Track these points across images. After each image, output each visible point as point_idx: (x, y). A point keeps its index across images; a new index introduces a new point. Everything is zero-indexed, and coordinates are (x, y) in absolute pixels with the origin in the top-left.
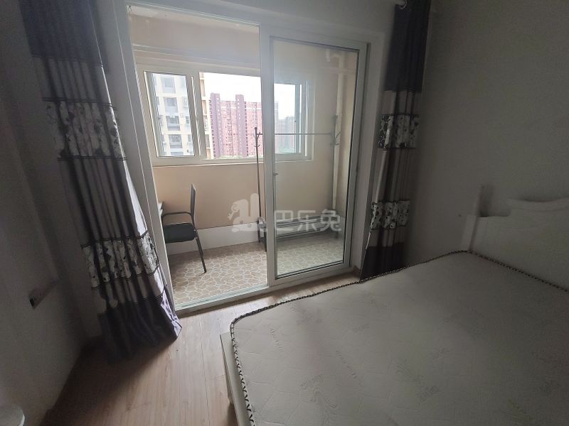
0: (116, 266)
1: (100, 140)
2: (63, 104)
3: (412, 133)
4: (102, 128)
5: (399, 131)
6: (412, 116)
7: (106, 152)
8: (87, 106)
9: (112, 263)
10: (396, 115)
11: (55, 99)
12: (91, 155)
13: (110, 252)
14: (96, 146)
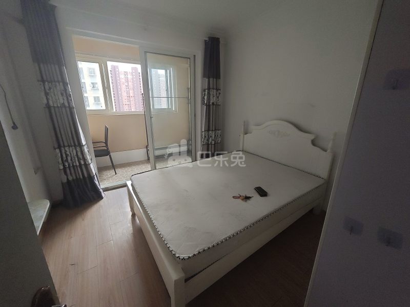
0: (71, 160)
1: (64, 99)
2: (46, 83)
3: (218, 97)
4: (64, 94)
5: (211, 97)
7: (66, 104)
8: (57, 84)
9: (69, 158)
10: (209, 89)
11: (43, 81)
12: (59, 106)
13: (68, 153)
14: (62, 101)
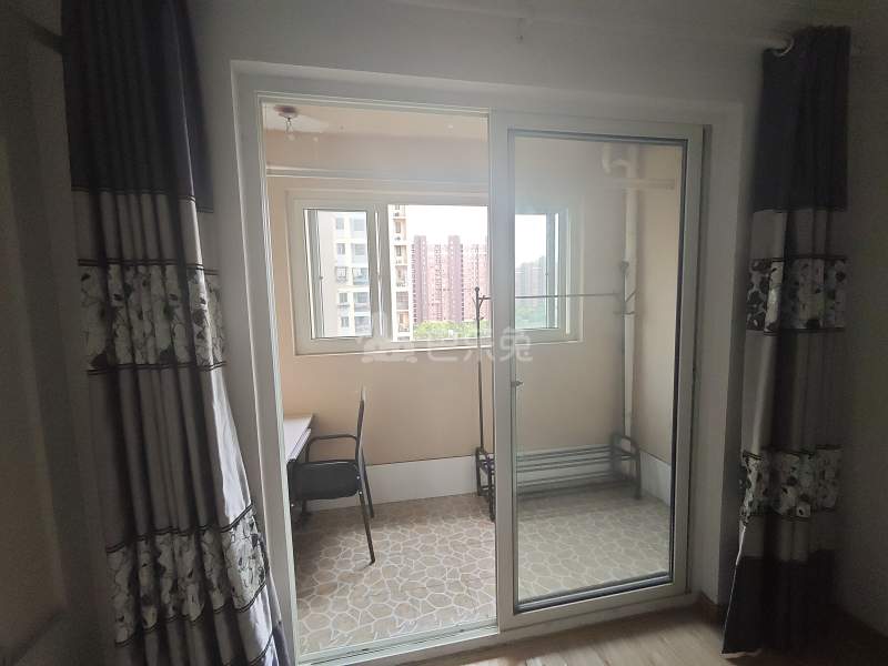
0: (175, 589)
1: (172, 334)
2: (114, 269)
3: (831, 295)
4: (179, 312)
5: (800, 294)
6: (829, 259)
7: (182, 355)
8: (155, 271)
9: (167, 584)
10: (789, 258)
12: (152, 361)
13: (164, 560)
14: (163, 344)
